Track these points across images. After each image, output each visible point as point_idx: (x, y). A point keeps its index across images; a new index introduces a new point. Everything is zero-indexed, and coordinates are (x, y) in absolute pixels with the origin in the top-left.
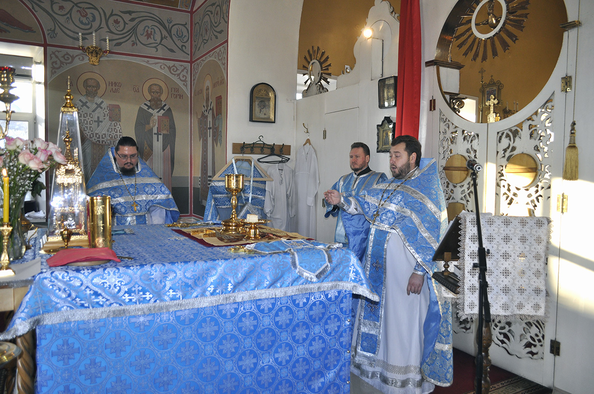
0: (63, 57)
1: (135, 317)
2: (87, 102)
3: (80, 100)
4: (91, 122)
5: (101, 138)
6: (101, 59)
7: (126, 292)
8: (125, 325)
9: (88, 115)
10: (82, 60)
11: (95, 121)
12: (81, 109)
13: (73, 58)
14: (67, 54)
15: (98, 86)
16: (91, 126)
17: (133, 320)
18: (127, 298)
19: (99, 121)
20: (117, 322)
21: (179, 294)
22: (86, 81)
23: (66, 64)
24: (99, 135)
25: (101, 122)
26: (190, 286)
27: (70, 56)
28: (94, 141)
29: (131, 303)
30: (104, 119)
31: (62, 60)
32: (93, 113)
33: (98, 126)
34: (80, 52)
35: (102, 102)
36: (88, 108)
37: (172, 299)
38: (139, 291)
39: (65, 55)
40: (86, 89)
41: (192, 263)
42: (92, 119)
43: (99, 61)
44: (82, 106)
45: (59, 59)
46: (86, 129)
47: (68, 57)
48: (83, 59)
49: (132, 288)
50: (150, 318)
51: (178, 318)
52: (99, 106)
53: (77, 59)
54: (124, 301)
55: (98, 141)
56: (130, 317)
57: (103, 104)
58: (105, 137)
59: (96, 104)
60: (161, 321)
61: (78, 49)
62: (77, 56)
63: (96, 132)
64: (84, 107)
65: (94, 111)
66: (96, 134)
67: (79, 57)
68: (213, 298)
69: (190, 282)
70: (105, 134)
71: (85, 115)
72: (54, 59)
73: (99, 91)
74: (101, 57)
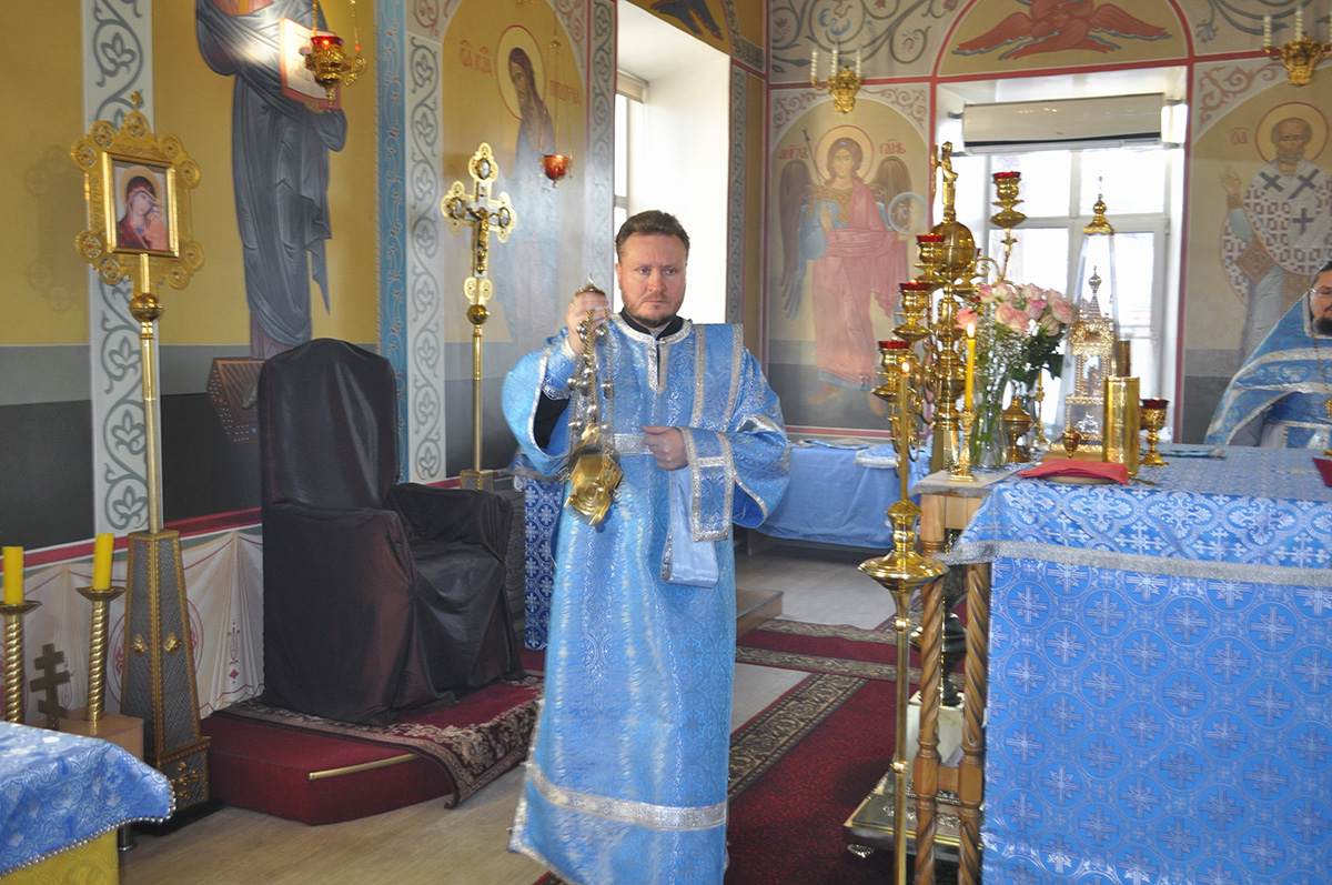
0: (1229, 79)
1: (1132, 574)
2: (1277, 177)
3: (1263, 175)
4: (1286, 222)
5: (1307, 259)
6: (1319, 68)
7: (1122, 531)
8: (1118, 585)
9: (1280, 207)
10: (1271, 79)
11: (1295, 221)
12: (1263, 194)
13: (1250, 77)
14: (1239, 70)
15: (1307, 134)
16: (1284, 232)
17: (1131, 580)
18: (1121, 540)
19: (1304, 220)
20: (1107, 577)
21: (1217, 549)
22: (1278, 128)
23: (1235, 93)
24: (1304, 254)
25: (1311, 220)
26: (1239, 541)
27: (1243, 73)
28: (1291, 268)
29: (1127, 550)
30: (1318, 213)
31: (1226, 86)
32: (1290, 201)
33: (1303, 230)
34: (1266, 60)
35: (1316, 172)
36: (1280, 189)
37: (1202, 558)
38: (1144, 532)
39: (1234, 73)
40: (1278, 146)
41: (1246, 499)
42: (1288, 216)
43: (1313, 72)
44: (1266, 187)
45: (1219, 87)
46: (1272, 241)
47: (1239, 79)
48: (1274, 74)
49: (1131, 525)
50: (1162, 583)
51: (1212, 593)
52: (1307, 182)
53: (1259, 77)
54: (1117, 544)
55: (1300, 267)
56: (1129, 573)
57: (1317, 177)
58: (1318, 256)
59: (1301, 178)
60: (1180, 592)
61: (1261, 54)
62: (1259, 71)
63: (1297, 246)
64: (1272, 189)
65: (1293, 196)
66: (1297, 250)
67: (1264, 72)
68: (1285, 571)
69: (1240, 533)
70: (1317, 250)
71: (1273, 208)
72: (1209, 88)
73: (1308, 147)
74: (1319, 62)
